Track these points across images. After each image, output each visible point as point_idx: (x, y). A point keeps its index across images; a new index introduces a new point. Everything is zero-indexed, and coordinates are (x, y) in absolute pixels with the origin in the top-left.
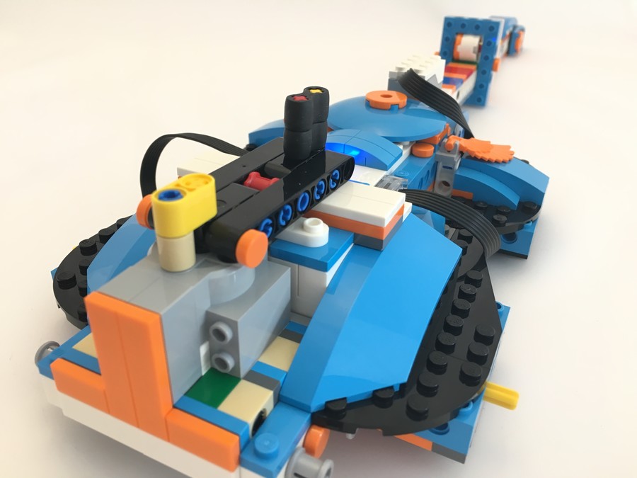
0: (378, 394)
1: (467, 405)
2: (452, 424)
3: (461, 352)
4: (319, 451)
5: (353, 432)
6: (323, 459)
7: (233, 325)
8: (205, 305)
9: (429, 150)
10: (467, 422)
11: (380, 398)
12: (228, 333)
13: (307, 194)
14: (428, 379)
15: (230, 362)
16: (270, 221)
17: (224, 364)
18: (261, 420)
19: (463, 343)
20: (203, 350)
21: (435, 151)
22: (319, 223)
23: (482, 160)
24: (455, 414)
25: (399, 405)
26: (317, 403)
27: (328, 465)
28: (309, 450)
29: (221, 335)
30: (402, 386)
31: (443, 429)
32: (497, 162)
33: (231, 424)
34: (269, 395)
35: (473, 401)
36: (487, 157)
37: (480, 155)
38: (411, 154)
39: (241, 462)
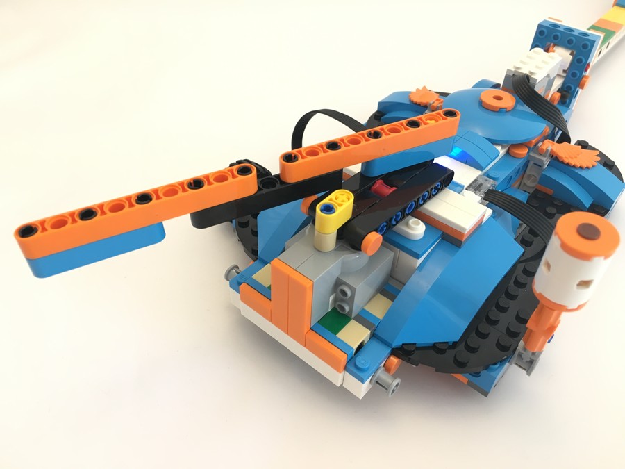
0: (437, 345)
1: (495, 364)
2: (483, 373)
3: (502, 326)
4: (393, 371)
5: (417, 365)
6: (395, 377)
7: (353, 290)
8: (337, 274)
9: (524, 152)
10: (493, 374)
11: (437, 348)
12: (349, 293)
13: (414, 203)
14: (474, 341)
15: (347, 309)
16: (385, 224)
17: (343, 309)
18: (361, 346)
19: (506, 319)
20: (331, 298)
21: (528, 152)
22: (418, 224)
23: (568, 164)
24: (486, 368)
25: (450, 354)
26: (397, 343)
27: (398, 381)
28: (387, 369)
29: (344, 293)
30: (455, 343)
31: (477, 374)
32: (581, 168)
33: (343, 347)
34: (368, 332)
35: (501, 362)
36: (573, 163)
37: (567, 161)
38: (508, 153)
39: (346, 368)
